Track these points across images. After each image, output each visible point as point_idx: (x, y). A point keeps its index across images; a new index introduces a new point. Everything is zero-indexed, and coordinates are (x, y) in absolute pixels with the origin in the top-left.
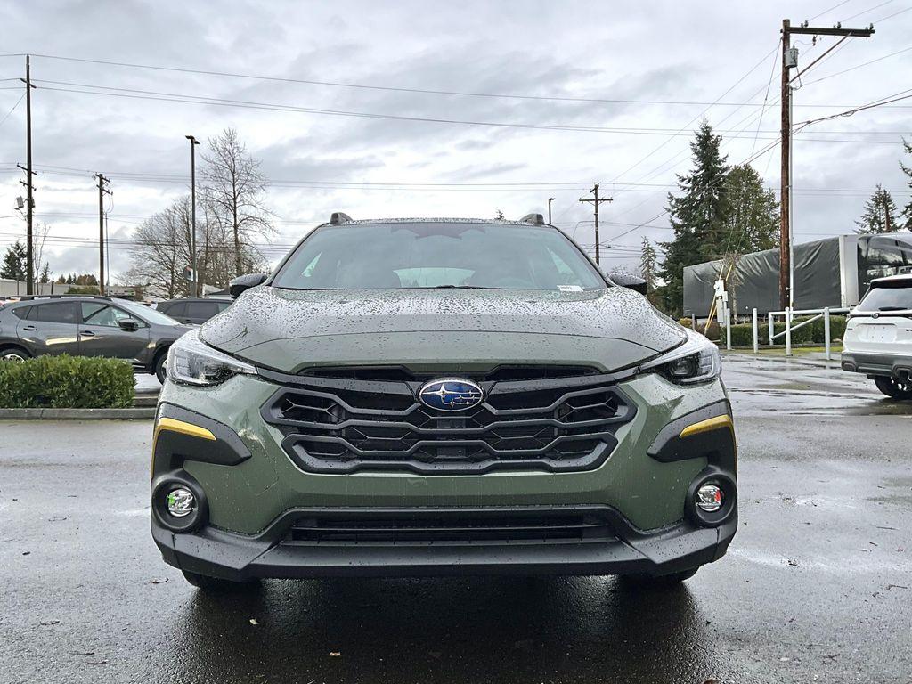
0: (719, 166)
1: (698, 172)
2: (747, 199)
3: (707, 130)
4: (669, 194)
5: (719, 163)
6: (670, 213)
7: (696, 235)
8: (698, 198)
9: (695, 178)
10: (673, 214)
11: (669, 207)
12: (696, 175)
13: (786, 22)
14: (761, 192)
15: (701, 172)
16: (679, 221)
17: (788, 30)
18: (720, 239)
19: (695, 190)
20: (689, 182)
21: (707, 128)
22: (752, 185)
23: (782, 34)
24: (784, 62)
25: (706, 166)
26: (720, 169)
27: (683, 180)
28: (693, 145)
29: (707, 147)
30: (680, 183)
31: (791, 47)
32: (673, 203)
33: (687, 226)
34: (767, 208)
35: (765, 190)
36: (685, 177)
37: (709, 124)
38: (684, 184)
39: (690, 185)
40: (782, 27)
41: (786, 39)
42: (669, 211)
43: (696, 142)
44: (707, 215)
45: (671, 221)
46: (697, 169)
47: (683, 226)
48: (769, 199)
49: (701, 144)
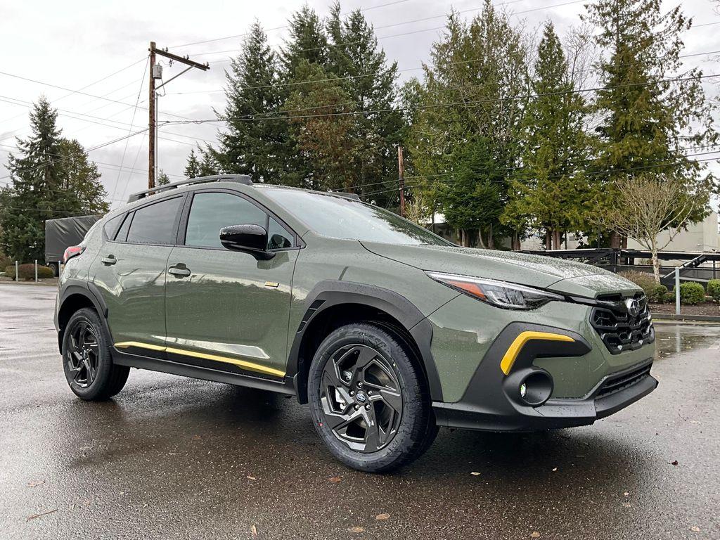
0: (54, 138)
1: (36, 139)
2: (75, 168)
3: (45, 106)
4: (10, 154)
5: (55, 134)
6: (10, 171)
7: (34, 192)
8: (36, 161)
9: (33, 145)
10: (13, 171)
11: (8, 165)
12: (34, 142)
13: (153, 44)
14: (86, 164)
15: (39, 140)
16: (18, 179)
17: (154, 51)
18: (56, 198)
19: (33, 154)
20: (27, 146)
21: (45, 103)
22: (79, 157)
23: (150, 52)
24: (152, 73)
25: (44, 135)
26: (56, 140)
27: (22, 143)
28: (32, 115)
29: (45, 120)
30: (19, 146)
31: (157, 64)
32: (14, 162)
33: (27, 184)
34: (91, 177)
35: (89, 163)
36: (24, 141)
37: (47, 101)
38: (22, 147)
39: (28, 149)
40: (150, 47)
41: (153, 57)
42: (9, 169)
43: (35, 113)
44: (44, 177)
45: (12, 178)
46: (35, 136)
47: (23, 183)
48: (93, 170)
49: (39, 116)
